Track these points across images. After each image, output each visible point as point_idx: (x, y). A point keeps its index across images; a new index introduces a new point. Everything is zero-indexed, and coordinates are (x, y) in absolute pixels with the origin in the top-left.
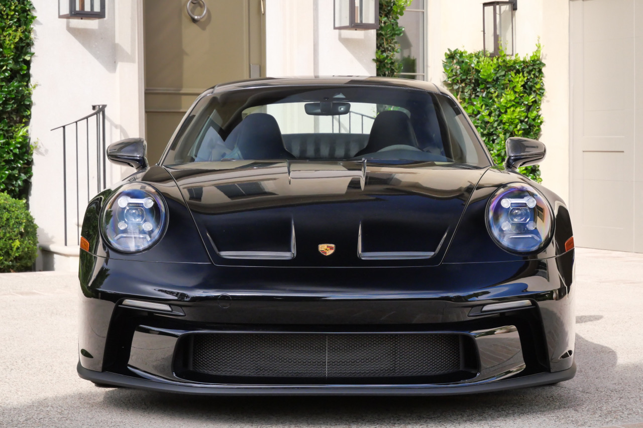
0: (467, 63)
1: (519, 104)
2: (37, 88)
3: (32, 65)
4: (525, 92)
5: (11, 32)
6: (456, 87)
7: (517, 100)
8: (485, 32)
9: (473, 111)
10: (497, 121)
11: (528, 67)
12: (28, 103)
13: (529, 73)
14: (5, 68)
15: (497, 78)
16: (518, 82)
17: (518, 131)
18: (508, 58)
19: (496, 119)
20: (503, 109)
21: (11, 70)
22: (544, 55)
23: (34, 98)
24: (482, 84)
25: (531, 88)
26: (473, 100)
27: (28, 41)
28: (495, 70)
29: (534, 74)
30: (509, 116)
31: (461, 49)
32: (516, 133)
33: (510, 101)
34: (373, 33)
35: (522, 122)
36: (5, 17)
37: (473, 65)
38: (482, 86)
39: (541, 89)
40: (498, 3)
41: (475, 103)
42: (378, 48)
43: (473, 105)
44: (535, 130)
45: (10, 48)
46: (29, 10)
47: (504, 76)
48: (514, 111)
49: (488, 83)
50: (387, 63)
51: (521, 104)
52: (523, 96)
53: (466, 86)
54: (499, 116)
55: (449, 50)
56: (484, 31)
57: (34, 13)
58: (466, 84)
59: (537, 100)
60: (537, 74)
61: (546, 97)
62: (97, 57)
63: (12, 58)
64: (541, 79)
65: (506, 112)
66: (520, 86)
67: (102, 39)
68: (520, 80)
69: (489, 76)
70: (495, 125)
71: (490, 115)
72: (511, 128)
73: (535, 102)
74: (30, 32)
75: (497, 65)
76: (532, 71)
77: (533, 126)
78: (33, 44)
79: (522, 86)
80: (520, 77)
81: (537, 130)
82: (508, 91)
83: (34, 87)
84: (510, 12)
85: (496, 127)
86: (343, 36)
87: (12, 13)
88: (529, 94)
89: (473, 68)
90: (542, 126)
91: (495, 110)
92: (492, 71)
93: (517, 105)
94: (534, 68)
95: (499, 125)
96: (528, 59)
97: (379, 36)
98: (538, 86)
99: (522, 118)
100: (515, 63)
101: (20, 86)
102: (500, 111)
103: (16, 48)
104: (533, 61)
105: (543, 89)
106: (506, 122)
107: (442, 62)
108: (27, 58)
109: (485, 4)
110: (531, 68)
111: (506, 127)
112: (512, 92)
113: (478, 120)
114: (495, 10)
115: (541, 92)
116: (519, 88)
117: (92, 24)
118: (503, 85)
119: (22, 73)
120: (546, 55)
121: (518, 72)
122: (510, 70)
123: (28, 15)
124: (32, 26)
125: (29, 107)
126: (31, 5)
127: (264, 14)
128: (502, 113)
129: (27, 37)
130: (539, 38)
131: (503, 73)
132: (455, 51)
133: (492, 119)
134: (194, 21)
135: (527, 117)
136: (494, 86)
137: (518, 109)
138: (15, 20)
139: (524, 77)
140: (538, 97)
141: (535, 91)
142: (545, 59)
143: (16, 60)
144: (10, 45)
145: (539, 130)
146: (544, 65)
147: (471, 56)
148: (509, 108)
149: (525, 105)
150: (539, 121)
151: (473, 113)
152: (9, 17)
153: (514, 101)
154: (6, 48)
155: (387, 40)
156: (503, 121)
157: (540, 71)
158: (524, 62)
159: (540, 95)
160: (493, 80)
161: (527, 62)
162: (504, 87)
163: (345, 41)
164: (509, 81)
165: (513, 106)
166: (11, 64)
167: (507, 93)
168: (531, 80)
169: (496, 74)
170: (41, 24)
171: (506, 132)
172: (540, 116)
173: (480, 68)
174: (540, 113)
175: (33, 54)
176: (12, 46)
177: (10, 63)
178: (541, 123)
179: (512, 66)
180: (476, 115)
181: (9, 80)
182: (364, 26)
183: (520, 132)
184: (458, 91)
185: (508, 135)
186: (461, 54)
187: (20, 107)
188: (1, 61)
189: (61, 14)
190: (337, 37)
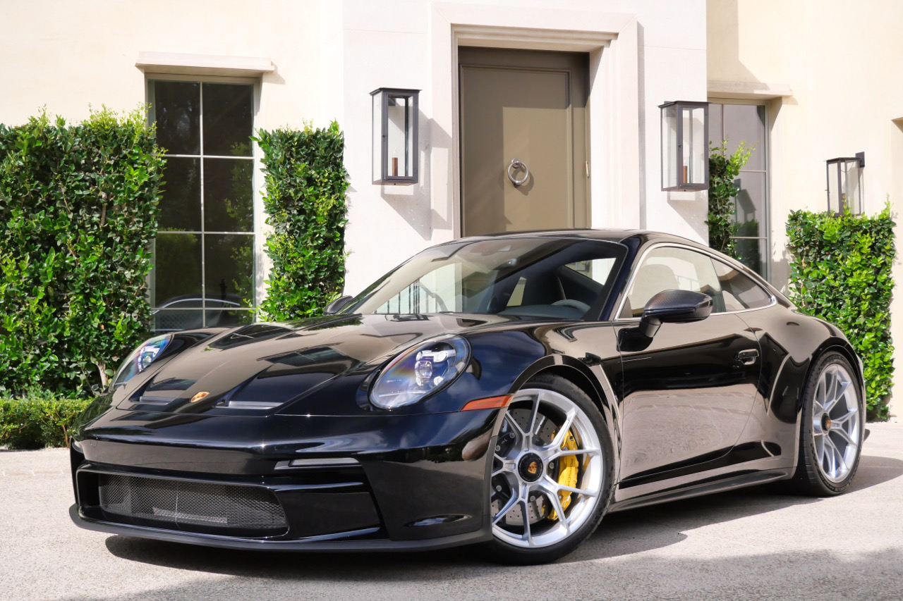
0: (810, 224)
1: (866, 266)
2: (350, 255)
3: (346, 232)
4: (873, 254)
5: (324, 199)
6: (800, 251)
7: (863, 263)
8: (830, 191)
9: (818, 275)
10: (842, 285)
11: (876, 226)
12: (341, 271)
13: (878, 233)
14: (318, 235)
15: (842, 240)
16: (864, 243)
17: (866, 295)
19: (842, 283)
20: (848, 272)
21: (325, 238)
22: (895, 214)
23: (347, 266)
24: (827, 246)
25: (880, 249)
26: (817, 264)
27: (342, 208)
28: (840, 231)
29: (883, 235)
30: (855, 280)
31: (804, 210)
32: (864, 297)
33: (856, 263)
34: (704, 193)
35: (869, 285)
36: (318, 184)
37: (816, 227)
38: (827, 249)
39: (890, 250)
40: (843, 160)
41: (820, 267)
42: (710, 209)
43: (818, 269)
44: (884, 294)
45: (323, 215)
46: (343, 177)
47: (849, 237)
48: (860, 274)
49: (833, 244)
50: (721, 225)
51: (869, 267)
52: (871, 258)
53: (810, 249)
54: (845, 279)
55: (792, 211)
56: (828, 190)
57: (348, 180)
58: (811, 247)
59: (887, 262)
60: (887, 235)
61: (898, 259)
62: (412, 224)
63: (326, 226)
64: (891, 240)
65: (852, 275)
66: (866, 247)
67: (417, 205)
68: (868, 240)
69: (833, 237)
70: (841, 289)
71: (835, 279)
72: (858, 292)
73: (884, 264)
74: (343, 199)
75: (842, 226)
76: (880, 231)
77: (883, 290)
78: (347, 211)
79: (869, 247)
80: (867, 238)
81: (887, 294)
82: (854, 253)
83: (348, 255)
84: (857, 170)
85: (842, 292)
86: (672, 198)
87: (326, 180)
88: (878, 256)
89: (817, 229)
90: (893, 290)
91: (840, 273)
92: (837, 232)
93: (863, 267)
94: (883, 227)
95: (844, 290)
96: (876, 218)
97: (712, 197)
98: (888, 247)
99: (870, 282)
100: (861, 222)
101: (333, 254)
102: (845, 274)
103: (330, 215)
104: (881, 220)
105: (894, 250)
106: (852, 286)
107: (785, 224)
108: (341, 225)
109: (829, 162)
110: (879, 228)
111: (853, 291)
112: (858, 254)
113: (824, 284)
114: (839, 167)
115: (891, 253)
116: (866, 250)
117: (406, 190)
118: (849, 246)
119: (335, 241)
120: (897, 214)
121: (865, 232)
122: (855, 231)
123: (342, 182)
124: (346, 193)
125: (342, 274)
126: (345, 172)
127: (589, 177)
128: (848, 276)
129: (341, 205)
130: (888, 195)
131: (849, 234)
132: (798, 212)
133: (837, 283)
134: (516, 185)
135: (875, 280)
136: (838, 248)
137: (865, 272)
138: (329, 187)
139: (872, 237)
140: (888, 259)
141: (884, 253)
142: (895, 217)
143: (329, 228)
144: (324, 212)
145: (890, 295)
146: (894, 224)
147: (814, 217)
148: (855, 271)
149: (873, 267)
150: (890, 285)
151: (818, 278)
152: (323, 185)
153: (860, 263)
154: (319, 216)
155: (720, 201)
156: (849, 285)
157: (890, 231)
158: (872, 221)
159: (890, 256)
160: (838, 241)
161: (874, 222)
162: (850, 249)
163: (674, 204)
164: (855, 242)
165: (859, 268)
166: (324, 232)
167: (853, 255)
168: (880, 241)
169: (841, 234)
170: (355, 191)
171: (852, 297)
172: (891, 279)
173: (824, 228)
174: (891, 276)
175: (347, 221)
176: (325, 214)
178: (892, 286)
179: (857, 226)
180: (821, 280)
181: (321, 248)
182: (697, 187)
183: (868, 296)
184: (801, 255)
185: (855, 300)
186: (805, 215)
187: (335, 274)
188: (314, 229)
189: (375, 180)
190: (666, 198)
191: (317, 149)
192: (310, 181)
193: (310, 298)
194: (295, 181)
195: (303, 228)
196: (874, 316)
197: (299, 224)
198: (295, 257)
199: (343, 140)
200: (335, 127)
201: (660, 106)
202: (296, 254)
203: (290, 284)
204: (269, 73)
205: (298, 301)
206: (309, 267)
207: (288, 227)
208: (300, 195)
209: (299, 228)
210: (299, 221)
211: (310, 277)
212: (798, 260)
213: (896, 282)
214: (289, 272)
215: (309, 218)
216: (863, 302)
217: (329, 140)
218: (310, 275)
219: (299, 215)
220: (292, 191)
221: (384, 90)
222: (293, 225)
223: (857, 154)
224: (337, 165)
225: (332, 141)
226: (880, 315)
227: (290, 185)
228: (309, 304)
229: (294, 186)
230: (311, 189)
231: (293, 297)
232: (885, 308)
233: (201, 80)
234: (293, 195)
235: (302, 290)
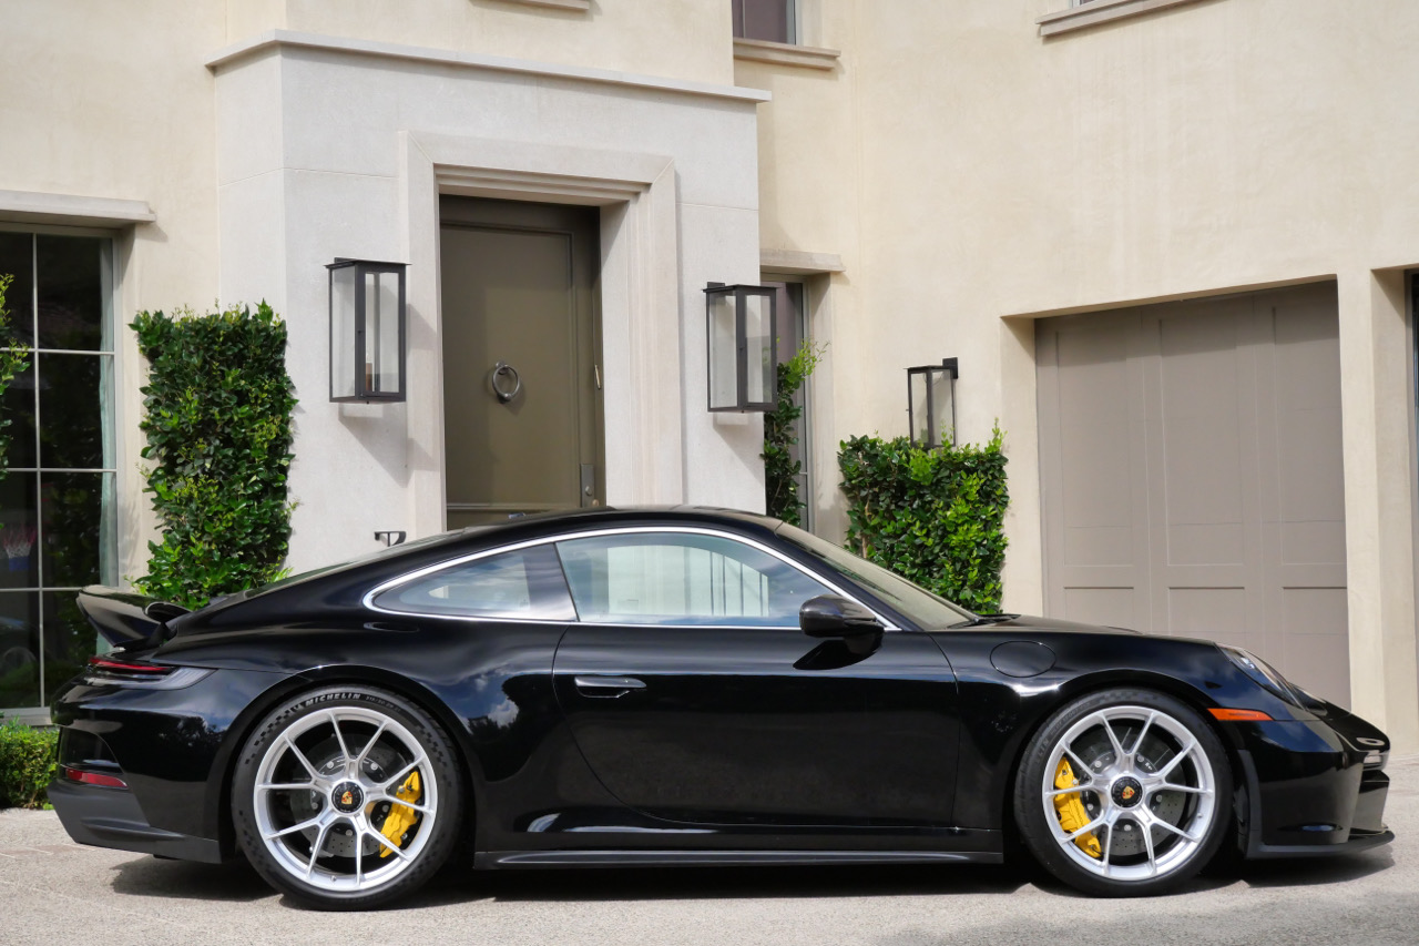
0: (885, 458)
1: (973, 519)
2: (298, 508)
3: (290, 473)
4: (981, 503)
5: (263, 423)
6: (864, 493)
7: (971, 514)
8: (913, 411)
9: (896, 529)
10: (938, 544)
11: (983, 463)
12: (285, 531)
13: (985, 473)
14: (254, 478)
15: (939, 481)
16: (971, 486)
17: (975, 559)
18: (954, 450)
19: (937, 541)
20: (951, 526)
21: (262, 481)
22: (1006, 446)
23: (292, 523)
24: (911, 488)
25: (989, 495)
26: (894, 513)
27: (285, 437)
28: (934, 469)
29: (992, 475)
30: (961, 538)
31: (871, 437)
32: (972, 562)
33: (963, 515)
34: (760, 415)
35: (979, 545)
36: (253, 401)
37: (895, 461)
38: (912, 493)
39: (1002, 496)
40: (932, 368)
41: (898, 518)
44: (996, 557)
45: (261, 449)
46: (287, 391)
47: (949, 477)
48: (968, 529)
49: (921, 486)
50: (779, 460)
51: (977, 519)
52: (979, 507)
53: (880, 492)
54: (942, 537)
55: (852, 437)
56: (910, 410)
57: (294, 395)
58: (880, 489)
59: (999, 513)
60: (997, 475)
61: (1011, 509)
62: (381, 460)
63: (264, 464)
64: (1003, 482)
65: (956, 530)
66: (974, 491)
67: (388, 431)
68: (975, 482)
69: (925, 477)
70: (937, 550)
71: (927, 535)
72: (964, 555)
73: (995, 516)
74: (287, 423)
75: (936, 461)
76: (989, 469)
77: (995, 552)
78: (292, 441)
79: (978, 492)
80: (974, 479)
81: (999, 557)
82: (959, 500)
83: (294, 507)
84: (949, 382)
85: (938, 554)
86: (721, 421)
87: (264, 395)
88: (987, 504)
89: (896, 465)
90: (1005, 552)
91: (937, 528)
92: (929, 470)
94: (991, 465)
95: (941, 551)
96: (982, 450)
97: (767, 418)
98: (999, 492)
99: (979, 540)
100: (966, 458)
101: (274, 506)
102: (945, 529)
103: (269, 448)
104: (990, 454)
105: (1007, 497)
106: (956, 546)
107: (837, 455)
108: (284, 462)
109: (912, 371)
110: (988, 465)
111: (956, 554)
112: (964, 502)
113: (903, 542)
114: (929, 381)
115: (1003, 502)
116: (974, 496)
117: (375, 410)
118: (949, 490)
119: (275, 489)
120: (1009, 447)
121: (969, 471)
122: (960, 470)
123: (285, 397)
124: (290, 415)
125: (284, 537)
126: (289, 382)
127: (601, 389)
128: (949, 533)
129: (285, 431)
130: (997, 420)
131: (947, 473)
132: (863, 438)
133: (930, 542)
134: (502, 400)
135: (985, 538)
136: (932, 492)
137: (975, 527)
138: (268, 406)
139: (980, 479)
140: (1000, 508)
141: (994, 500)
142: (1007, 452)
143: (268, 465)
144: (263, 443)
145: (1003, 556)
146: (1006, 460)
147: (890, 448)
148: (963, 524)
149: (982, 520)
150: (1001, 544)
151: (895, 533)
152: (259, 402)
153: (966, 514)
154: (255, 448)
155: (777, 425)
156: (951, 545)
157: (1001, 470)
158: (978, 456)
159: (1001, 504)
160: (932, 484)
161: (982, 457)
162: (952, 494)
163: (722, 429)
164: (959, 485)
165: (966, 521)
166: (263, 472)
167: (956, 503)
168: (989, 483)
169: (936, 474)
170: (304, 412)
171: (954, 561)
172: (1001, 536)
173: (911, 464)
174: (1002, 531)
175: (293, 456)
176: (266, 446)
177: (261, 471)
178: (1005, 546)
179: (961, 462)
180: (900, 536)
181: (256, 497)
182: (754, 407)
183: (978, 561)
184: (864, 500)
185: (958, 566)
186: (873, 444)
187: (274, 538)
188: (248, 468)
189: (335, 395)
190: (711, 422)
191: (246, 347)
192: (242, 398)
193: (242, 573)
194: (219, 396)
195: (231, 467)
196: (982, 587)
197: (225, 461)
198: (221, 513)
199: (285, 334)
200: (266, 313)
201: (705, 290)
202: (220, 508)
203: (210, 551)
204: (145, 224)
205: (223, 579)
206: (242, 526)
207: (208, 465)
208: (227, 417)
209: (225, 468)
210: (225, 456)
211: (243, 543)
212: (858, 506)
213: (1008, 542)
214: (210, 534)
215: (240, 451)
216: (970, 569)
217: (263, 334)
218: (242, 539)
219: (224, 448)
220: (215, 410)
221: (340, 264)
222: (215, 463)
223: (945, 361)
224: (277, 370)
225: (268, 335)
226: (991, 586)
227: (212, 402)
228: (238, 582)
229: (218, 405)
230: (246, 409)
231: (216, 573)
232: (996, 578)
233: (36, 230)
234: (218, 417)
235: (228, 562)
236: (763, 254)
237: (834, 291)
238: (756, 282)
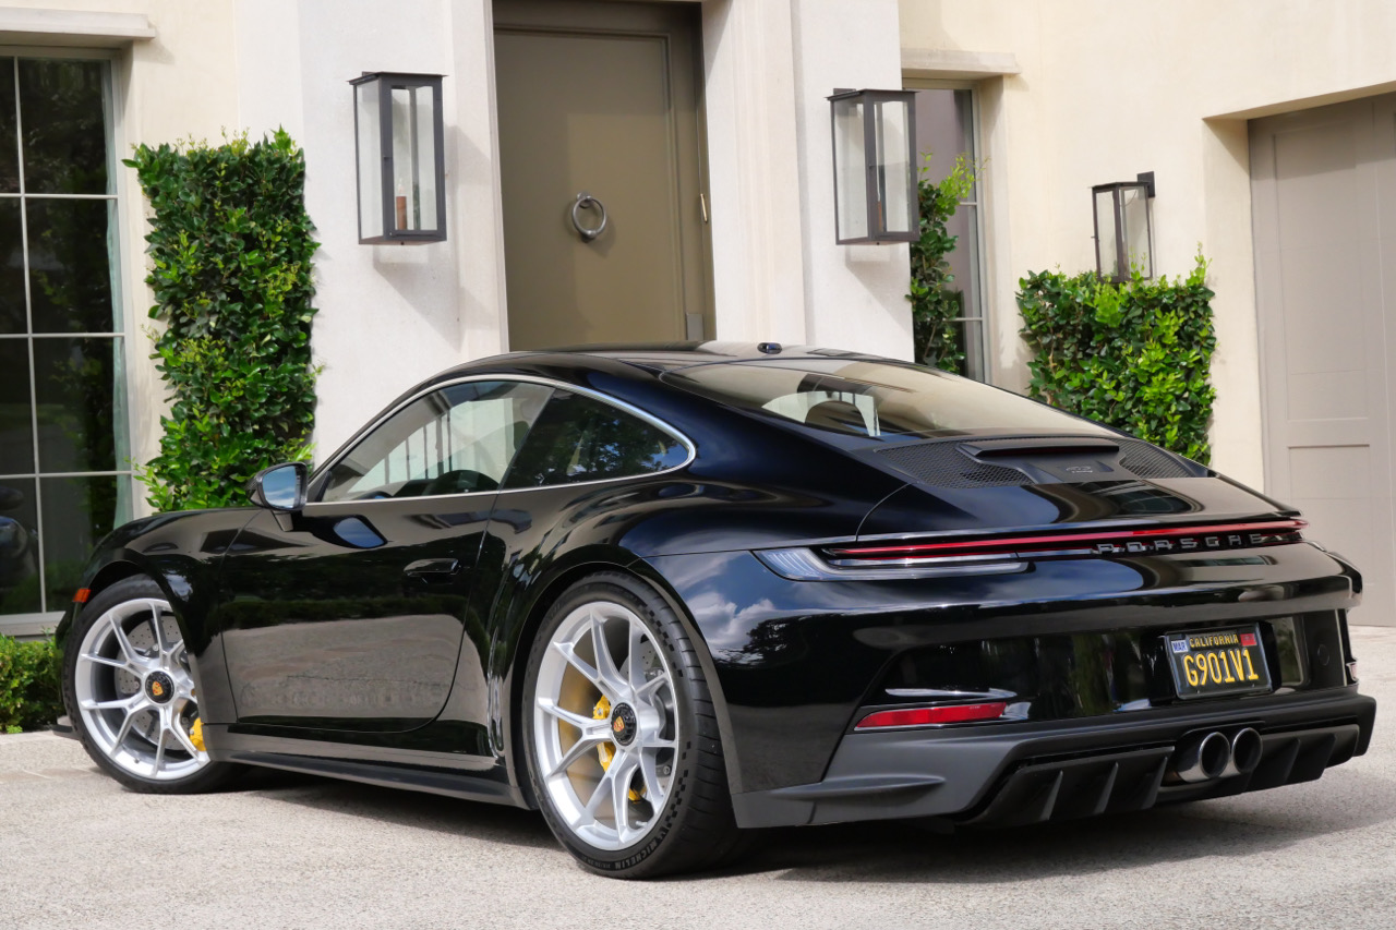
0: (1067, 296)
1: (1171, 366)
2: (324, 373)
3: (314, 331)
4: (1180, 345)
5: (278, 273)
6: (1046, 340)
7: (1168, 360)
8: (1100, 238)
9: (1083, 381)
10: (1131, 398)
11: (1183, 298)
12: (310, 400)
13: (1186, 309)
14: (268, 338)
15: (1129, 322)
16: (1168, 327)
17: (1173, 415)
18: (1146, 285)
19: (1130, 395)
20: (1143, 377)
21: (279, 342)
22: (1213, 279)
23: (319, 391)
24: (1099, 332)
25: (1190, 337)
26: (1081, 363)
27: (306, 288)
28: (1123, 307)
29: (1195, 312)
30: (1155, 390)
31: (1054, 272)
32: (1170, 419)
33: (1157, 361)
34: (904, 249)
35: (1178, 398)
36: (265, 246)
37: (1078, 300)
38: (1098, 337)
39: (1208, 338)
40: (1123, 185)
41: (1086, 368)
42: (914, 272)
43: (1083, 371)
44: (1201, 412)
45: (276, 302)
46: (306, 233)
47: (1141, 316)
48: (1164, 379)
49: (1110, 330)
50: (930, 302)
51: (1175, 367)
52: (1178, 352)
53: (1065, 338)
54: (1135, 390)
55: (1031, 273)
56: (1097, 237)
57: (315, 238)
58: (1064, 334)
59: (1203, 359)
60: (1201, 312)
61: (1219, 354)
62: (426, 312)
63: (280, 320)
64: (1208, 321)
65: (1149, 383)
66: (1172, 333)
67: (435, 279)
68: (1173, 322)
69: (1113, 317)
70: (1129, 406)
71: (1117, 388)
72: (1160, 411)
73: (1200, 362)
74: (308, 271)
75: (1127, 298)
76: (1191, 305)
77: (1199, 406)
78: (315, 292)
79: (1176, 334)
80: (1172, 318)
81: (1205, 412)
82: (1152, 344)
83: (320, 371)
84: (1144, 201)
85: (1130, 410)
86: (852, 256)
87: (278, 238)
88: (1189, 348)
89: (1079, 304)
90: (1213, 405)
91: (1128, 379)
92: (1118, 309)
93: (1169, 369)
94: (1193, 301)
95: (1134, 406)
96: (1183, 284)
97: (914, 252)
98: (1203, 333)
99: (1177, 393)
100: (1161, 292)
101: (295, 371)
102: (1137, 380)
103: (286, 301)
104: (1192, 287)
105: (1214, 339)
106: (1151, 400)
107: (1015, 296)
108: (306, 318)
109: (1097, 189)
110: (1189, 300)
111: (1151, 410)
112: (1158, 346)
113: (1092, 398)
114: (1116, 197)
115: (1209, 345)
116: (1171, 339)
117: (417, 253)
118: (1141, 333)
119: (296, 348)
120: (1216, 279)
121: (1166, 309)
122: (1154, 307)
123: (304, 240)
124: (312, 261)
125: (310, 407)
126: (309, 222)
127: (708, 222)
128: (1142, 384)
129: (305, 281)
130: (1200, 245)
131: (1139, 312)
132: (1042, 274)
133: (1121, 395)
134: (585, 238)
135: (1186, 390)
136: (1122, 336)
137: (1172, 377)
138: (283, 251)
139: (1179, 318)
140: (1205, 352)
141: (1198, 343)
142: (1215, 285)
143: (286, 323)
144: (277, 296)
145: (1210, 411)
146: (1212, 294)
147: (1073, 284)
148: (1157, 373)
149: (1182, 367)
150: (1208, 396)
151: (1082, 386)
152: (273, 246)
153: (1162, 361)
154: (269, 302)
155: (927, 260)
156: (1145, 399)
157: (1206, 307)
158: (1177, 290)
159: (1207, 348)
160: (1121, 325)
161: (1182, 291)
162: (1144, 337)
163: (857, 267)
164: (1153, 326)
165: (1162, 370)
166: (279, 332)
167: (1149, 347)
168: (1190, 323)
169: (1126, 313)
170: (329, 257)
171: (1149, 418)
172: (1208, 386)
173: (1096, 302)
174: (1207, 382)
175: (315, 311)
176: (281, 299)
177: (277, 329)
178: (1212, 399)
179: (1155, 299)
180: (1088, 390)
181: (275, 360)
182: (896, 238)
183: (1178, 417)
184: (1048, 347)
185: (1154, 424)
186: (1055, 281)
187: (296, 411)
188: (260, 327)
189: (364, 236)
190: (843, 257)
191: (257, 182)
192: (251, 242)
193: (257, 451)
194: (223, 241)
195: (241, 325)
196: (1184, 449)
197: (233, 318)
198: (229, 379)
199: (303, 165)
200: (285, 142)
201: (829, 98)
202: (229, 374)
203: (219, 426)
204: (144, 41)
205: (235, 458)
206: (256, 395)
207: (213, 324)
208: (233, 266)
209: (233, 326)
210: (232, 313)
211: (256, 415)
212: (1041, 356)
213: (1217, 393)
214: (217, 405)
215: (251, 306)
216: (1168, 427)
217: (277, 166)
218: (256, 410)
219: (231, 302)
220: (218, 259)
221: (368, 78)
222: (222, 321)
223: (1140, 176)
224: (294, 209)
225: (283, 167)
226: (1196, 448)
227: (214, 249)
228: (255, 461)
229: (222, 251)
230: (255, 255)
231: (226, 451)
232: (1203, 438)
233: (17, 54)
234: (221, 266)
235: (241, 438)
236: (905, 53)
237: (1009, 98)
238: (898, 86)
